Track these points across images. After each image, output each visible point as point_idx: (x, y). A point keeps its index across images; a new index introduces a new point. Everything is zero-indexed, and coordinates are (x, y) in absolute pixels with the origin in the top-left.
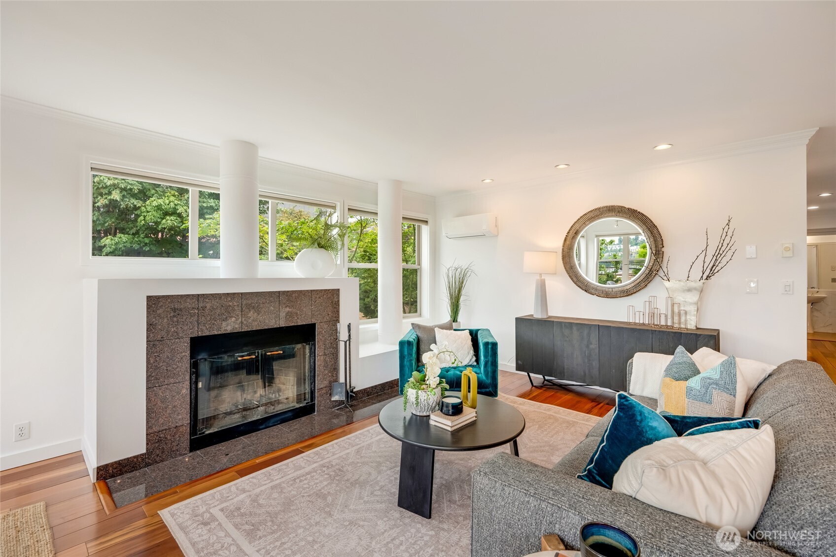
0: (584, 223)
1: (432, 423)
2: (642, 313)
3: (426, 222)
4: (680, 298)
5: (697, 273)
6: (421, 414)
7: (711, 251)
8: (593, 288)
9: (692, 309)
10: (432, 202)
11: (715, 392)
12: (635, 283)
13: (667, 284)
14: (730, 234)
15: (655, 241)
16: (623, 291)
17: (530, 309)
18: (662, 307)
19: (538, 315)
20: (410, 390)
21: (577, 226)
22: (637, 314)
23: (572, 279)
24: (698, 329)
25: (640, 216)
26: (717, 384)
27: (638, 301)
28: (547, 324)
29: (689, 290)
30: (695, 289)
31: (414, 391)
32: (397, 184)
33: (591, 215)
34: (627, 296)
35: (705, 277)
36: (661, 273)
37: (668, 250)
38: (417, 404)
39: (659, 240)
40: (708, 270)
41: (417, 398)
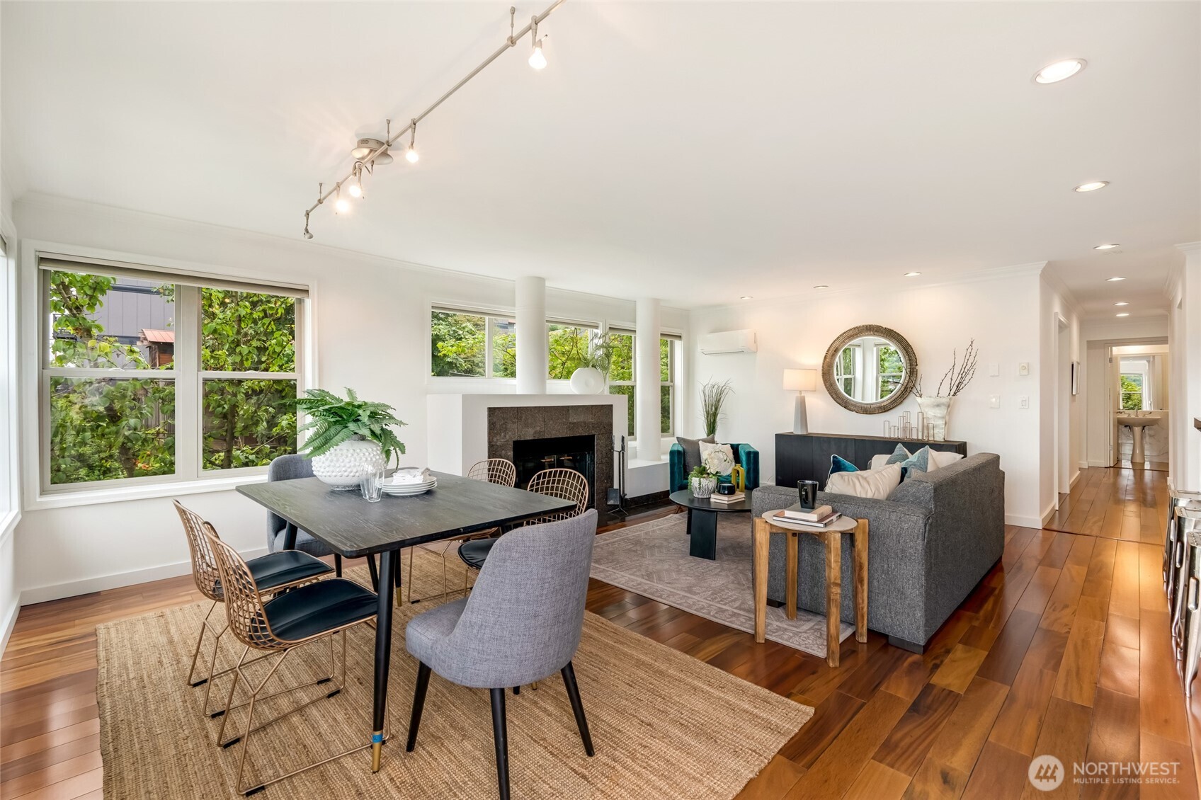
0: (844, 341)
1: (712, 500)
2: (896, 428)
3: (679, 337)
4: (931, 413)
5: (945, 390)
6: (702, 497)
7: (957, 370)
8: (852, 405)
9: (941, 423)
10: (685, 316)
11: (913, 470)
12: (892, 400)
13: (919, 399)
14: (973, 354)
15: (910, 360)
16: (880, 408)
17: (790, 427)
18: (914, 422)
19: (799, 432)
20: (694, 478)
21: (837, 344)
22: (892, 428)
23: (832, 396)
24: (946, 441)
25: (896, 335)
26: (915, 465)
27: (894, 417)
28: (807, 439)
29: (938, 406)
30: (943, 404)
31: (698, 479)
32: (656, 302)
33: (851, 333)
34: (884, 412)
35: (952, 393)
36: (914, 390)
37: (921, 368)
38: (700, 488)
39: (914, 358)
40: (955, 387)
41: (700, 483)
